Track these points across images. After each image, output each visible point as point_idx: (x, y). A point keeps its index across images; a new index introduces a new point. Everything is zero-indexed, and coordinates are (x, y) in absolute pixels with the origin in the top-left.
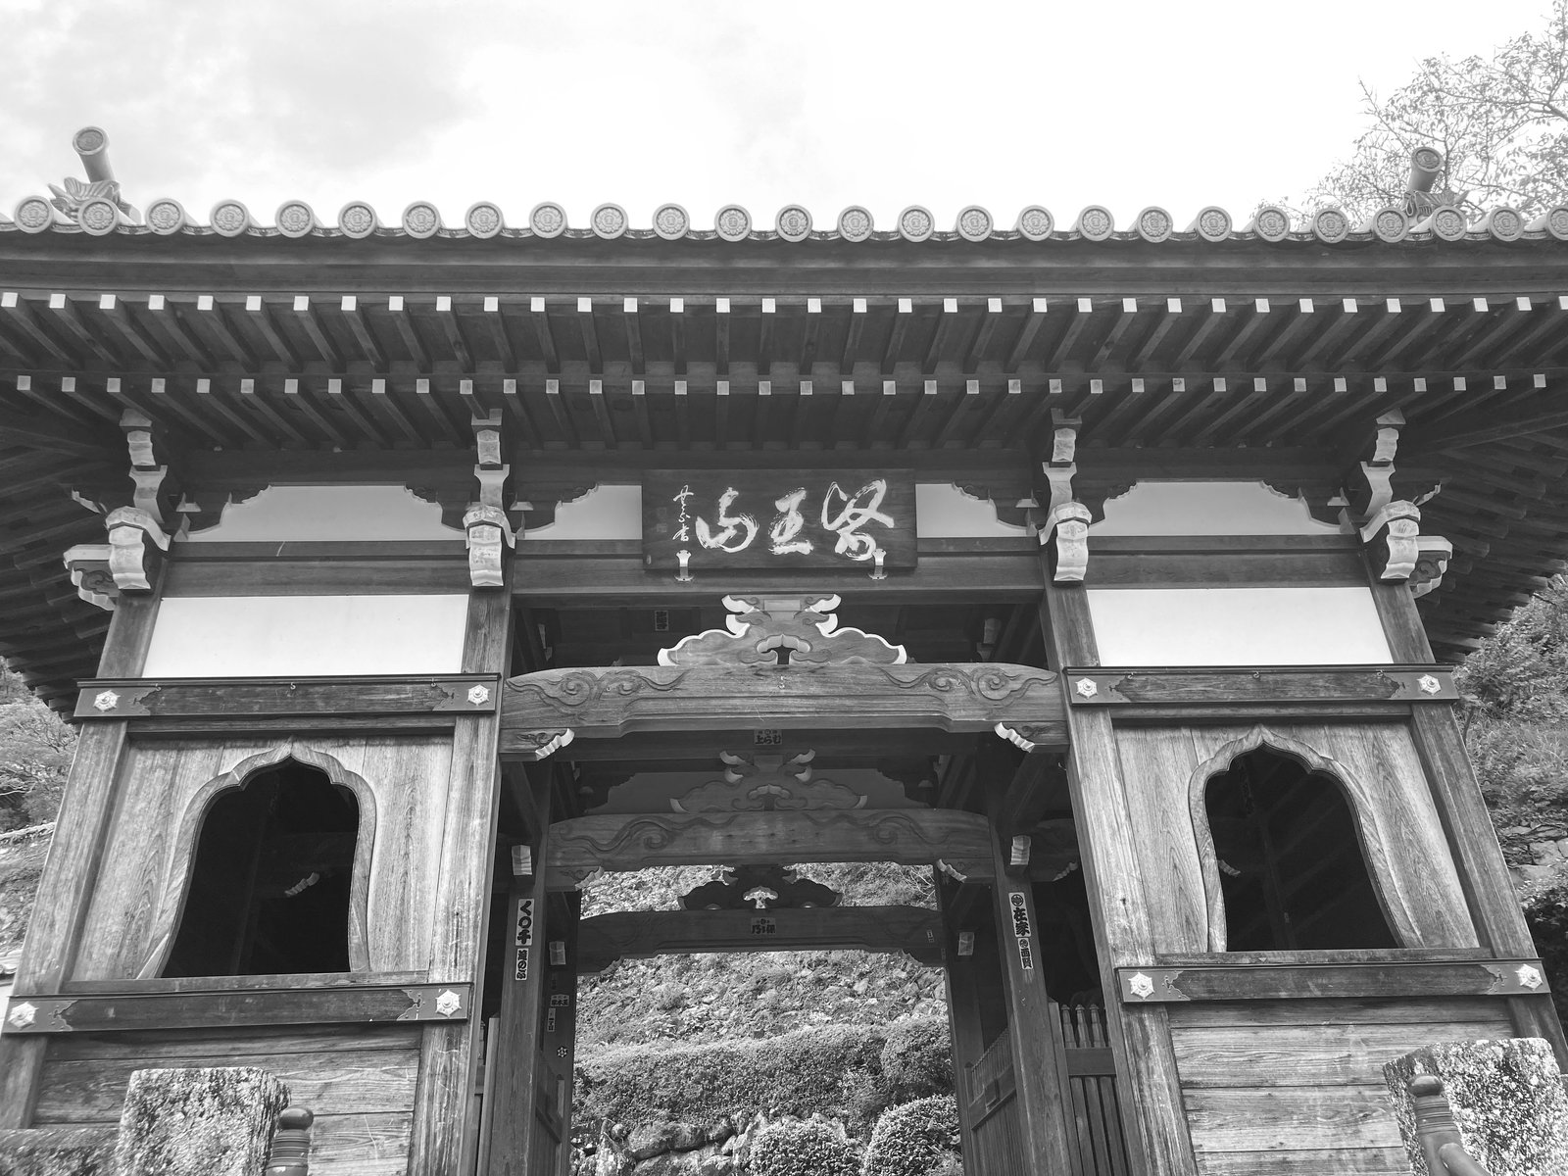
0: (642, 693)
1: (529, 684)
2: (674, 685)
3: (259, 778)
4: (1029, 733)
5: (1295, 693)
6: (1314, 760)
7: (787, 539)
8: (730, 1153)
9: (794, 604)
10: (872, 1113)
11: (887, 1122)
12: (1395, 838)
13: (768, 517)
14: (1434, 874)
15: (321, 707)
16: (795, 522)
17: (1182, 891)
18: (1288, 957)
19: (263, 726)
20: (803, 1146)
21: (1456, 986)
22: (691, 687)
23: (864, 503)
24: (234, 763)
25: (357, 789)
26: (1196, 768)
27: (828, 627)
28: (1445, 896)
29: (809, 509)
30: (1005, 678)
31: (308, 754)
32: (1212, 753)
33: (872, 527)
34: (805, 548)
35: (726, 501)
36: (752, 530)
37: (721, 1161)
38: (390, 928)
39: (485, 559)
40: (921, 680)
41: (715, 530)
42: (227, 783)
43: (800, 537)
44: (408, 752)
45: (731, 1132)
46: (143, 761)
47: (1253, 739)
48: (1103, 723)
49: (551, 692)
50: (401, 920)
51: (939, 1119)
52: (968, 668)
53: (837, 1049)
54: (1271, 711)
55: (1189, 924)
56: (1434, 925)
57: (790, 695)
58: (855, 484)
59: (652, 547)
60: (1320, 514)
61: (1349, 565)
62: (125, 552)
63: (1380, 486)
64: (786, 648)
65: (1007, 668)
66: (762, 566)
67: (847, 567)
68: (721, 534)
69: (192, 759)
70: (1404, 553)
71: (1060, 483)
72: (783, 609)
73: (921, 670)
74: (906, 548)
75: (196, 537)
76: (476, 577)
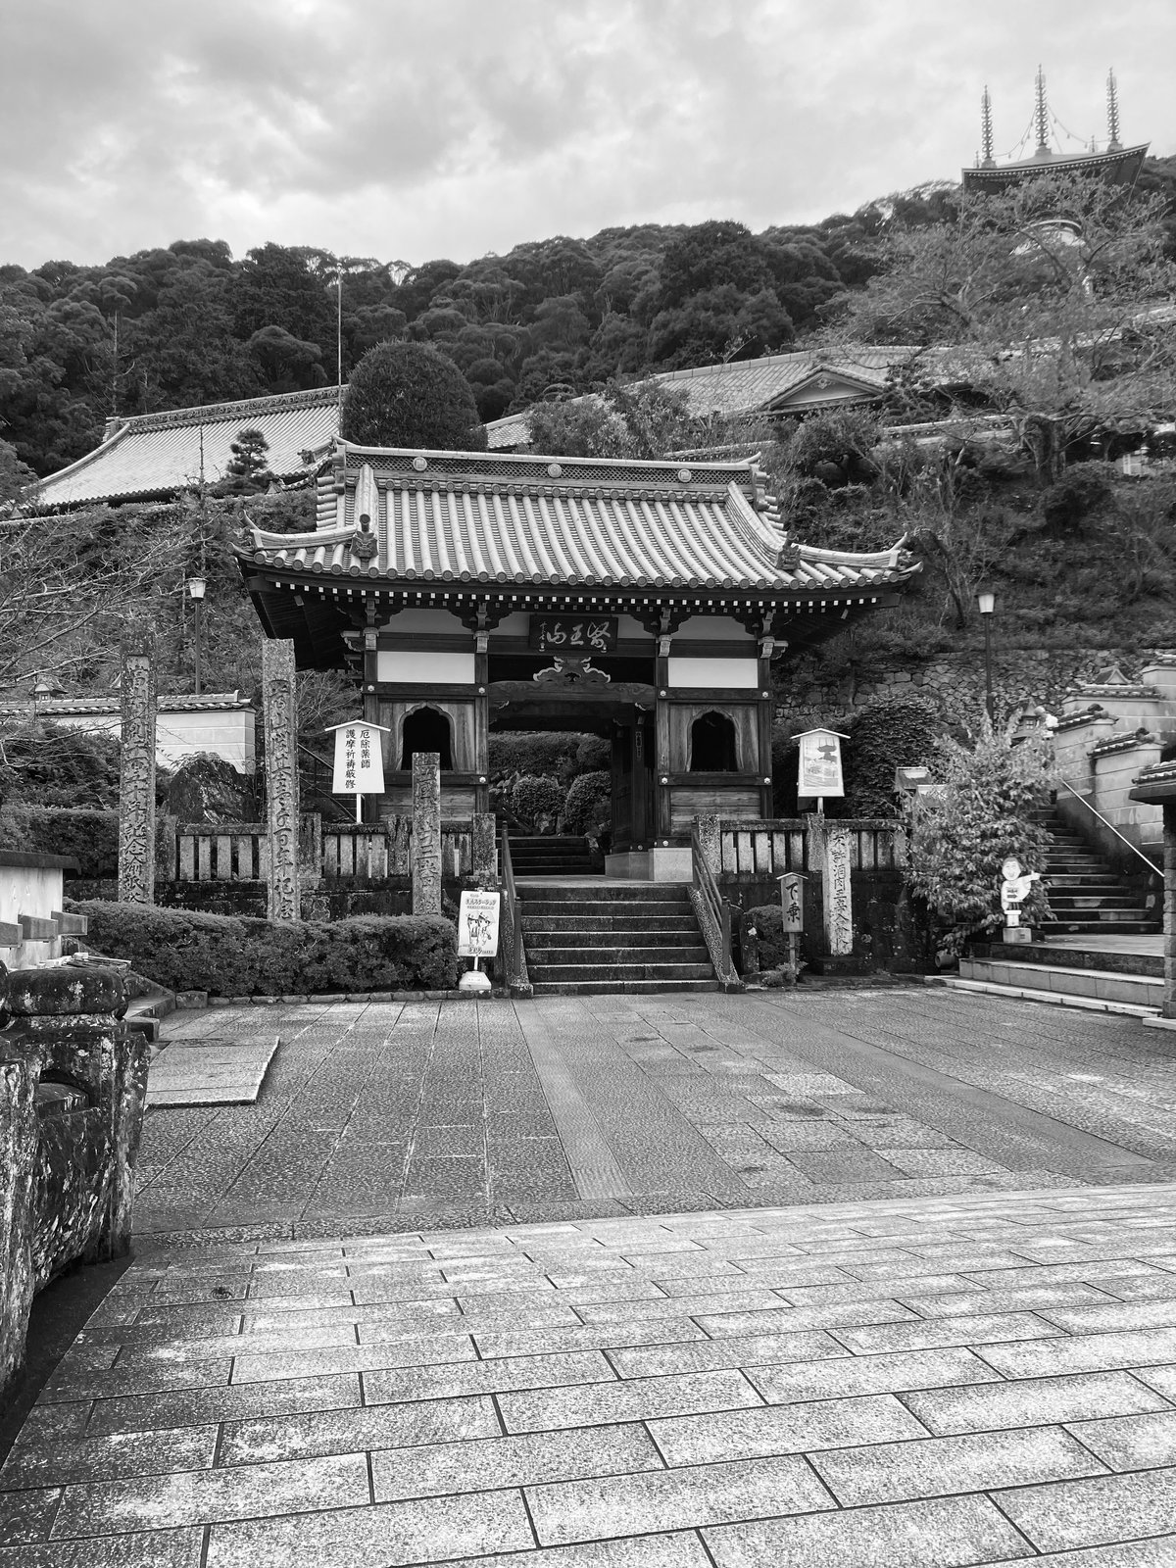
0: (530, 690)
1: (496, 686)
2: (539, 688)
3: (417, 712)
4: (644, 706)
5: (725, 696)
6: (727, 716)
7: (575, 640)
8: (501, 787)
9: (577, 661)
10: (572, 776)
11: (579, 781)
12: (744, 740)
13: (570, 633)
14: (752, 751)
15: (434, 692)
16: (579, 634)
17: (681, 754)
18: (706, 773)
19: (418, 697)
20: (539, 788)
21: (747, 782)
22: (544, 689)
23: (601, 629)
24: (410, 707)
25: (448, 717)
26: (692, 717)
27: (587, 670)
28: (753, 759)
29: (584, 631)
30: (639, 688)
31: (432, 706)
32: (696, 713)
33: (601, 637)
34: (581, 643)
35: (557, 627)
36: (565, 637)
37: (498, 791)
38: (462, 758)
39: (483, 645)
40: (615, 688)
41: (553, 636)
42: (410, 714)
43: (579, 639)
44: (461, 706)
45: (502, 778)
46: (382, 706)
47: (709, 709)
48: (666, 705)
49: (503, 688)
50: (465, 756)
51: (602, 782)
52: (628, 684)
53: (556, 746)
54: (716, 701)
55: (681, 763)
56: (748, 765)
57: (573, 693)
58: (599, 622)
59: (532, 640)
60: (749, 630)
61: (752, 651)
62: (371, 640)
63: (767, 625)
64: (573, 675)
65: (641, 685)
66: (567, 649)
67: (595, 649)
68: (555, 638)
69: (398, 706)
70: (767, 651)
71: (665, 623)
72: (574, 662)
73: (615, 684)
74: (613, 642)
75: (384, 629)
76: (479, 651)
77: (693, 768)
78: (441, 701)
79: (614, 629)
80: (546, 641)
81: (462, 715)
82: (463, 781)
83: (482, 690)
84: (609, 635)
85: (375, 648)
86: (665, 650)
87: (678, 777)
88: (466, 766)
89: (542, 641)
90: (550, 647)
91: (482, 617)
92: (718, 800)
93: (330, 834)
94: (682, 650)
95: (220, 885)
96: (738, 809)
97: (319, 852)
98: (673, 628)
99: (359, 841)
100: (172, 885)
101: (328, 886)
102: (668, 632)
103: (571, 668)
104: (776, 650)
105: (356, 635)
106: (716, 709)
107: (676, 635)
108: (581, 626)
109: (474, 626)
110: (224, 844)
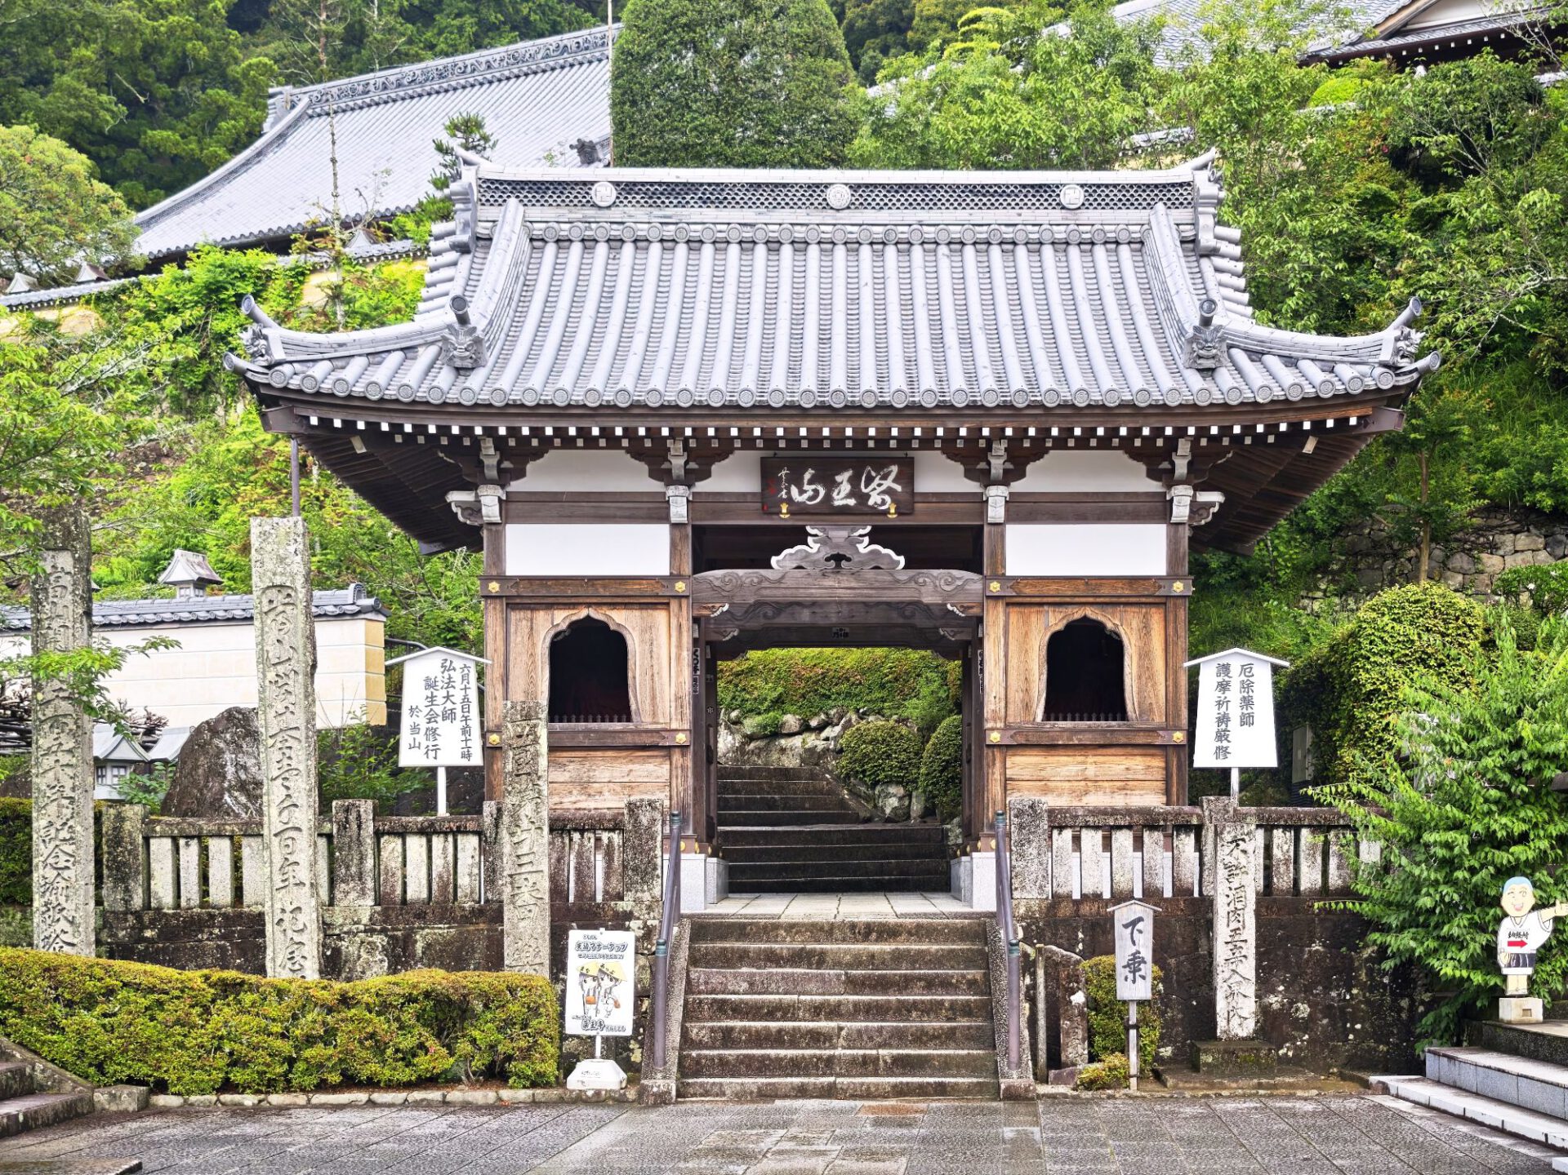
0: (765, 584)
1: (705, 579)
2: (779, 581)
3: (574, 625)
4: (963, 608)
5: (1105, 591)
6: (1109, 625)
7: (842, 497)
9: (844, 534)
12: (1140, 666)
13: (831, 485)
14: (1154, 685)
15: (602, 592)
16: (846, 488)
17: (1027, 691)
18: (1068, 724)
19: (573, 600)
21: (1143, 740)
22: (788, 582)
23: (885, 477)
24: (562, 618)
25: (624, 633)
26: (1047, 627)
27: (864, 547)
28: (1156, 696)
29: (854, 481)
30: (955, 579)
31: (597, 614)
32: (1056, 621)
33: (889, 491)
34: (852, 502)
35: (807, 476)
36: (822, 492)
38: (648, 701)
39: (679, 511)
40: (911, 579)
41: (802, 492)
42: (560, 629)
43: (849, 496)
44: (645, 613)
45: (829, 722)
46: (515, 616)
47: (1077, 614)
48: (1001, 607)
49: (717, 583)
50: (653, 698)
52: (935, 572)
54: (1091, 600)
55: (1026, 706)
56: (1146, 710)
57: (840, 587)
58: (880, 465)
59: (767, 499)
60: (1153, 474)
61: (1159, 510)
62: (490, 508)
63: (1181, 467)
64: (838, 558)
65: (956, 573)
66: (827, 512)
67: (875, 512)
68: (806, 493)
69: (541, 616)
70: (1181, 512)
71: (997, 465)
72: (838, 535)
73: (911, 572)
74: (908, 501)
75: (516, 486)
76: (674, 520)
77: (1048, 716)
78: (614, 605)
79: (907, 476)
80: (790, 500)
81: (648, 629)
82: (647, 740)
83: (680, 587)
84: (899, 488)
85: (497, 519)
86: (996, 511)
87: (1020, 731)
88: (654, 714)
89: (782, 501)
90: (798, 510)
91: (677, 462)
92: (1091, 771)
93: (389, 833)
94: (1025, 510)
95: (212, 917)
96: (1124, 785)
97: (369, 863)
98: (1015, 472)
99: (437, 841)
100: (138, 915)
101: (386, 916)
102: (1005, 481)
103: (837, 546)
104: (1196, 508)
105: (465, 497)
106: (1092, 613)
107: (1018, 486)
108: (847, 475)
109: (666, 477)
110: (220, 850)
